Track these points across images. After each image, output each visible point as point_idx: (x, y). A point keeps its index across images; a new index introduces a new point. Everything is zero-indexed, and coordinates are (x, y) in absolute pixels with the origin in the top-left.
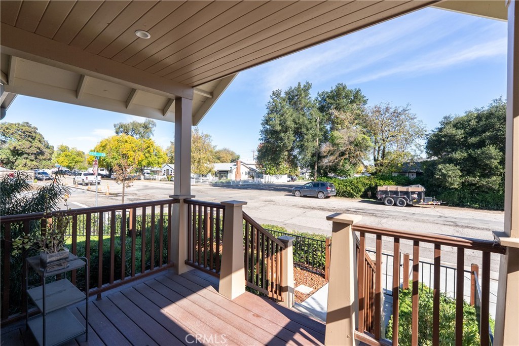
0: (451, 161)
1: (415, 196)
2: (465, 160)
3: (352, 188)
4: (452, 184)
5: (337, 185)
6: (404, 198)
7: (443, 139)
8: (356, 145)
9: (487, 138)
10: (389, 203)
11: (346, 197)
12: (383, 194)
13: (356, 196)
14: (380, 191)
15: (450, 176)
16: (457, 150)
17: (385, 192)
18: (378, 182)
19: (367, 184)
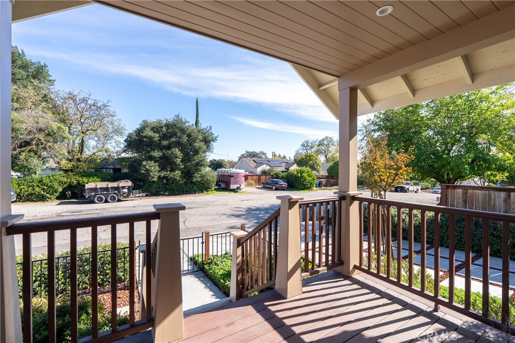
0: (151, 158)
1: (126, 190)
2: (161, 158)
3: (43, 189)
4: (153, 177)
5: (17, 186)
6: (115, 193)
7: (145, 140)
8: (49, 135)
9: (173, 142)
10: (99, 201)
11: (34, 201)
12: (92, 192)
13: (49, 198)
14: (88, 189)
15: (151, 171)
16: (155, 150)
17: (95, 190)
18: (80, 179)
19: (65, 183)
